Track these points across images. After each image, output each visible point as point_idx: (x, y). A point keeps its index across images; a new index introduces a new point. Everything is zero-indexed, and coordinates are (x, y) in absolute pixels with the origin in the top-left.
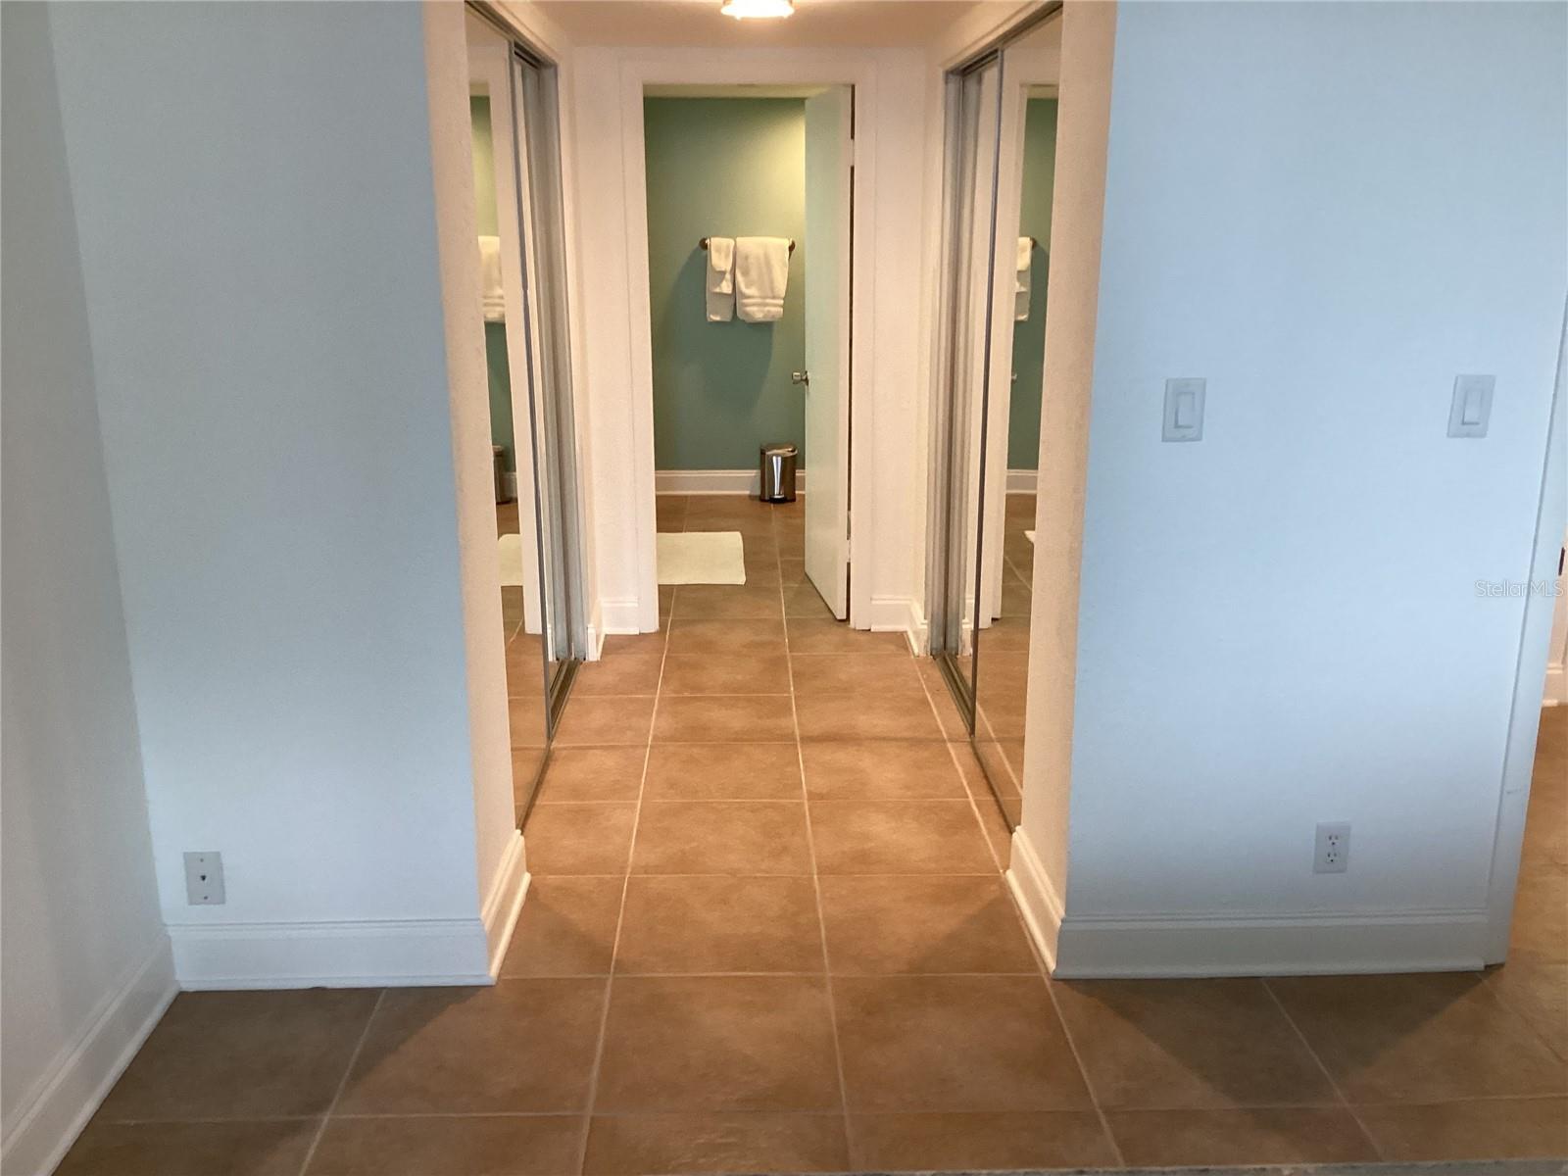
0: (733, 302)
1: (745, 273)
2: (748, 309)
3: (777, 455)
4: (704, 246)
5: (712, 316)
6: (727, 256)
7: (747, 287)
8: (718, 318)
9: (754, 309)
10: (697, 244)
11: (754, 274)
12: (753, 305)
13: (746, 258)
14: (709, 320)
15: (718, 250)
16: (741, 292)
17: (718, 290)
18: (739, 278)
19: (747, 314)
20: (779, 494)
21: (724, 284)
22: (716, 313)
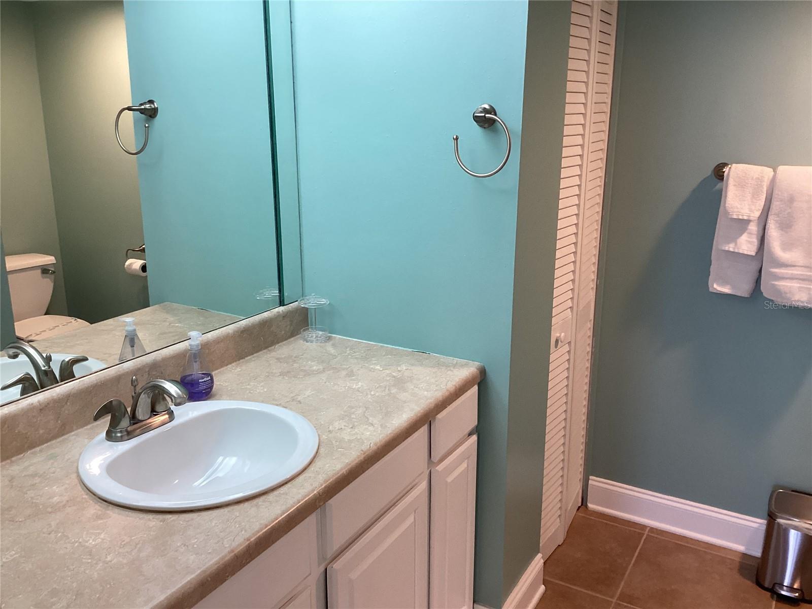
0: (757, 268)
1: (786, 226)
2: (781, 284)
3: (796, 528)
4: (719, 174)
5: (715, 286)
6: (755, 195)
7: (786, 247)
8: (726, 290)
9: (795, 285)
10: (709, 171)
11: (800, 228)
12: (792, 278)
13: (792, 200)
14: (711, 290)
15: (741, 185)
16: (771, 254)
17: (731, 247)
18: (773, 232)
19: (778, 292)
20: (791, 588)
21: (744, 238)
22: (724, 282)
